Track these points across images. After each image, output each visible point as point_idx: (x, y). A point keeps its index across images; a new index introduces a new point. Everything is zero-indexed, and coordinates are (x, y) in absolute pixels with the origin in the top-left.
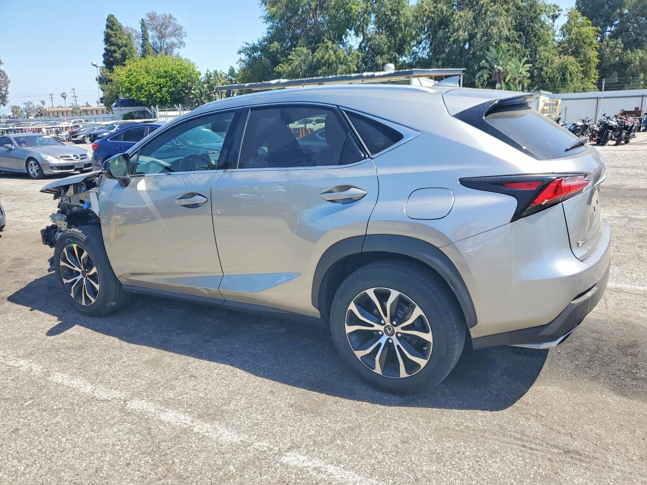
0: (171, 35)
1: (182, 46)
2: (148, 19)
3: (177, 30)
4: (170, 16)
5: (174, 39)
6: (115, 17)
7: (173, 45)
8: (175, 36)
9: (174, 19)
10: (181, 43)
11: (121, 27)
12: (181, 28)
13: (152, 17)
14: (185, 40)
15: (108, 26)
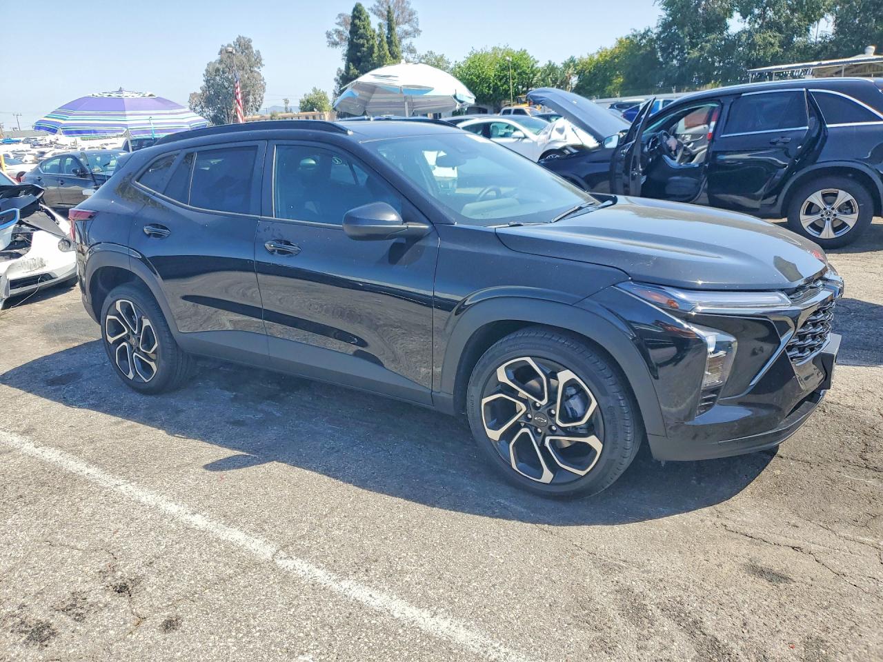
1: (416, 35)
3: (409, 15)
5: (406, 27)
6: (363, 6)
7: (407, 34)
8: (405, 23)
10: (416, 30)
14: (419, 27)
15: (354, 17)
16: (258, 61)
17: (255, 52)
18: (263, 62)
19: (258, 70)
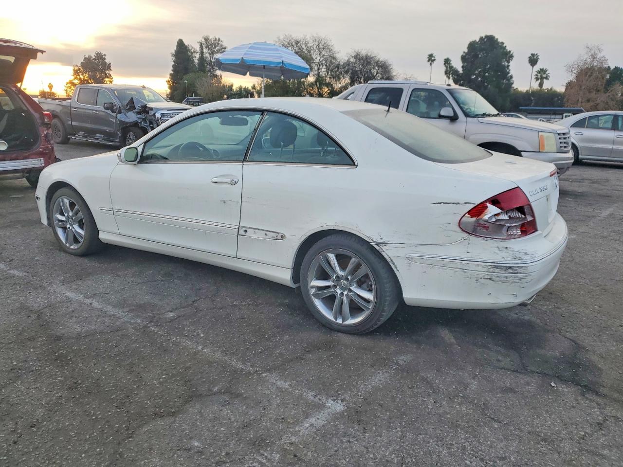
0: (218, 52)
2: (203, 40)
3: (222, 49)
4: (219, 40)
6: (183, 41)
9: (221, 41)
11: (186, 47)
12: (225, 48)
13: (207, 40)
16: (109, 68)
17: (107, 62)
18: (112, 68)
19: (109, 72)
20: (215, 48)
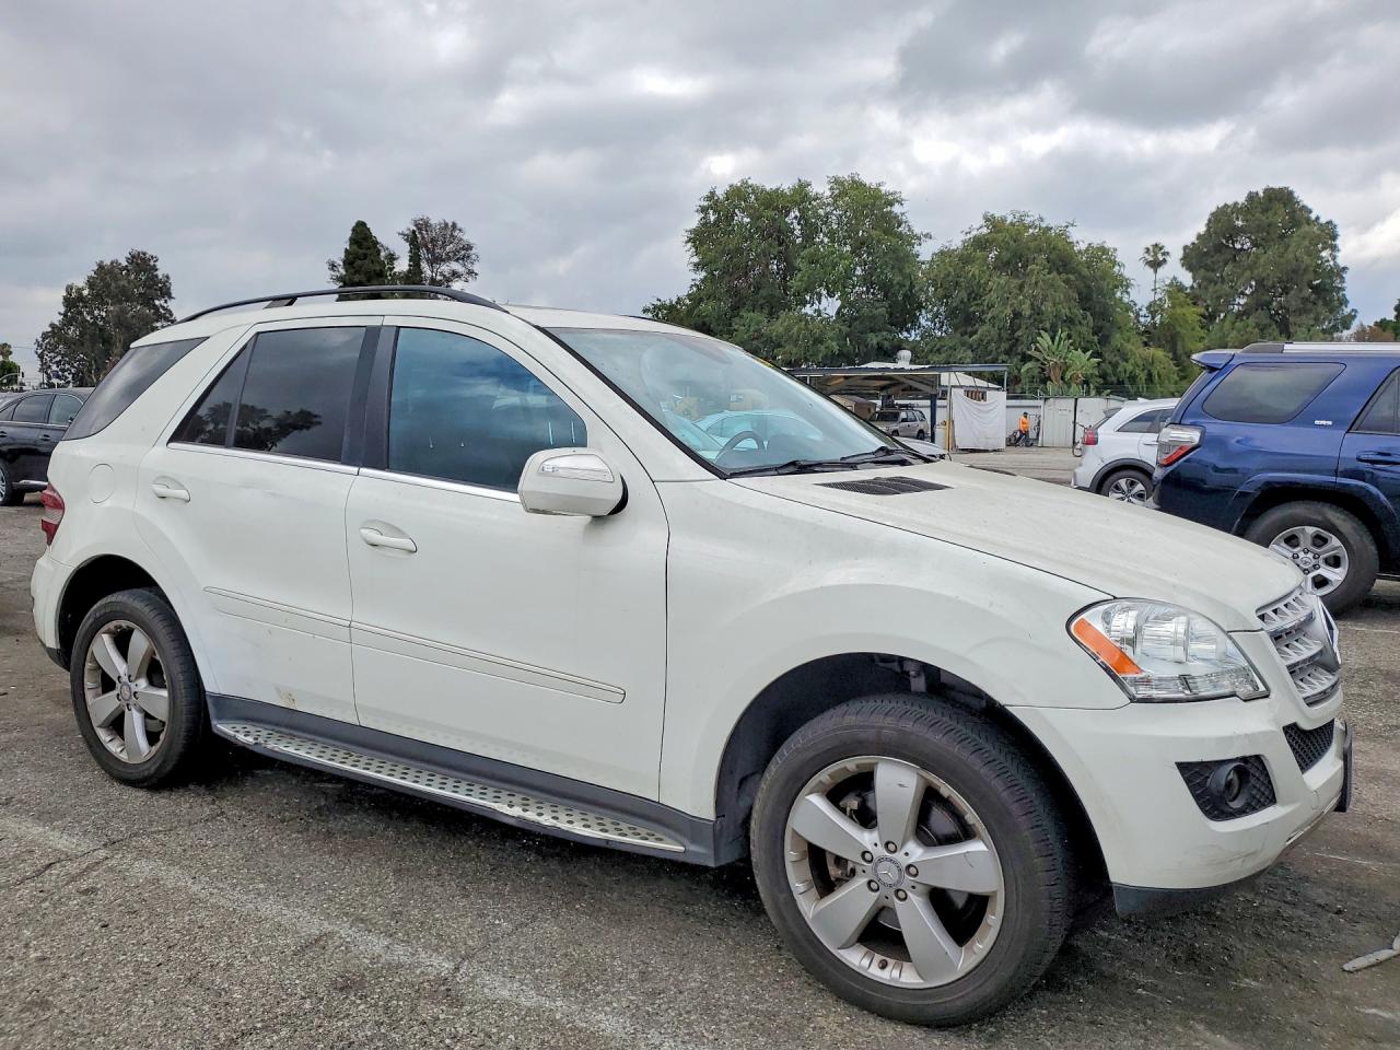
0: (451, 258)
1: (470, 279)
2: (414, 228)
3: (462, 249)
4: (454, 225)
5: (456, 266)
6: (369, 226)
7: (455, 274)
8: (457, 260)
9: (460, 230)
10: (470, 272)
11: (376, 243)
12: (469, 247)
13: (423, 225)
14: (476, 268)
15: (353, 241)
16: (166, 293)
17: (160, 277)
18: (174, 293)
19: (165, 305)
20: (444, 246)
